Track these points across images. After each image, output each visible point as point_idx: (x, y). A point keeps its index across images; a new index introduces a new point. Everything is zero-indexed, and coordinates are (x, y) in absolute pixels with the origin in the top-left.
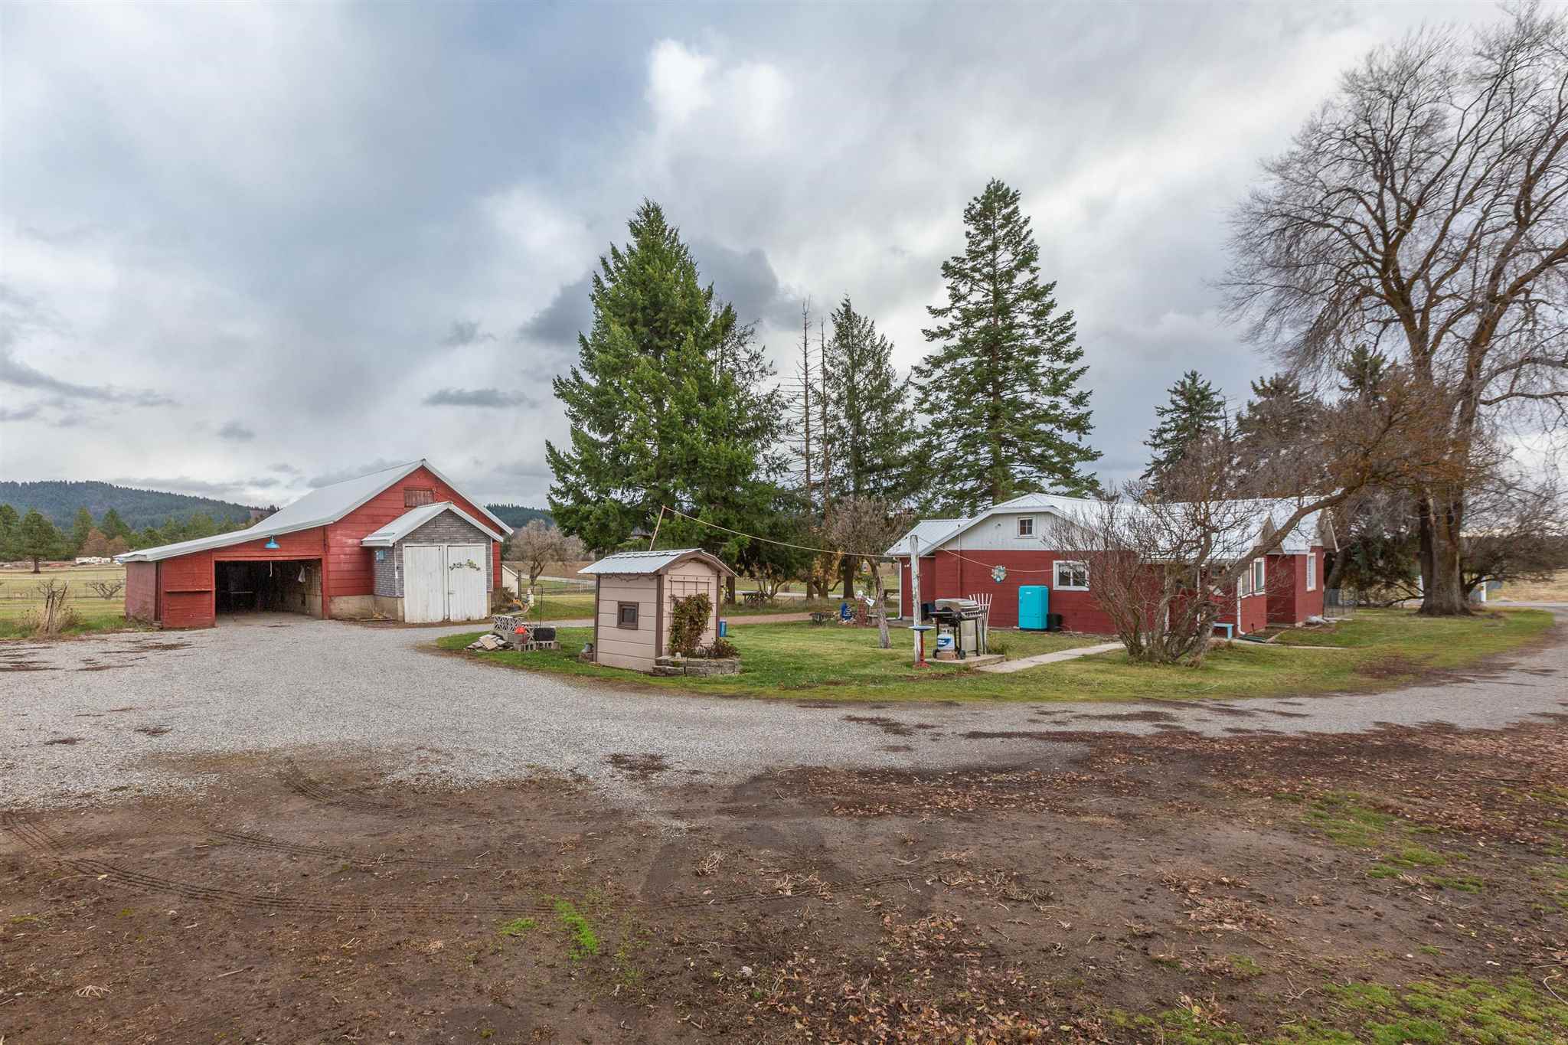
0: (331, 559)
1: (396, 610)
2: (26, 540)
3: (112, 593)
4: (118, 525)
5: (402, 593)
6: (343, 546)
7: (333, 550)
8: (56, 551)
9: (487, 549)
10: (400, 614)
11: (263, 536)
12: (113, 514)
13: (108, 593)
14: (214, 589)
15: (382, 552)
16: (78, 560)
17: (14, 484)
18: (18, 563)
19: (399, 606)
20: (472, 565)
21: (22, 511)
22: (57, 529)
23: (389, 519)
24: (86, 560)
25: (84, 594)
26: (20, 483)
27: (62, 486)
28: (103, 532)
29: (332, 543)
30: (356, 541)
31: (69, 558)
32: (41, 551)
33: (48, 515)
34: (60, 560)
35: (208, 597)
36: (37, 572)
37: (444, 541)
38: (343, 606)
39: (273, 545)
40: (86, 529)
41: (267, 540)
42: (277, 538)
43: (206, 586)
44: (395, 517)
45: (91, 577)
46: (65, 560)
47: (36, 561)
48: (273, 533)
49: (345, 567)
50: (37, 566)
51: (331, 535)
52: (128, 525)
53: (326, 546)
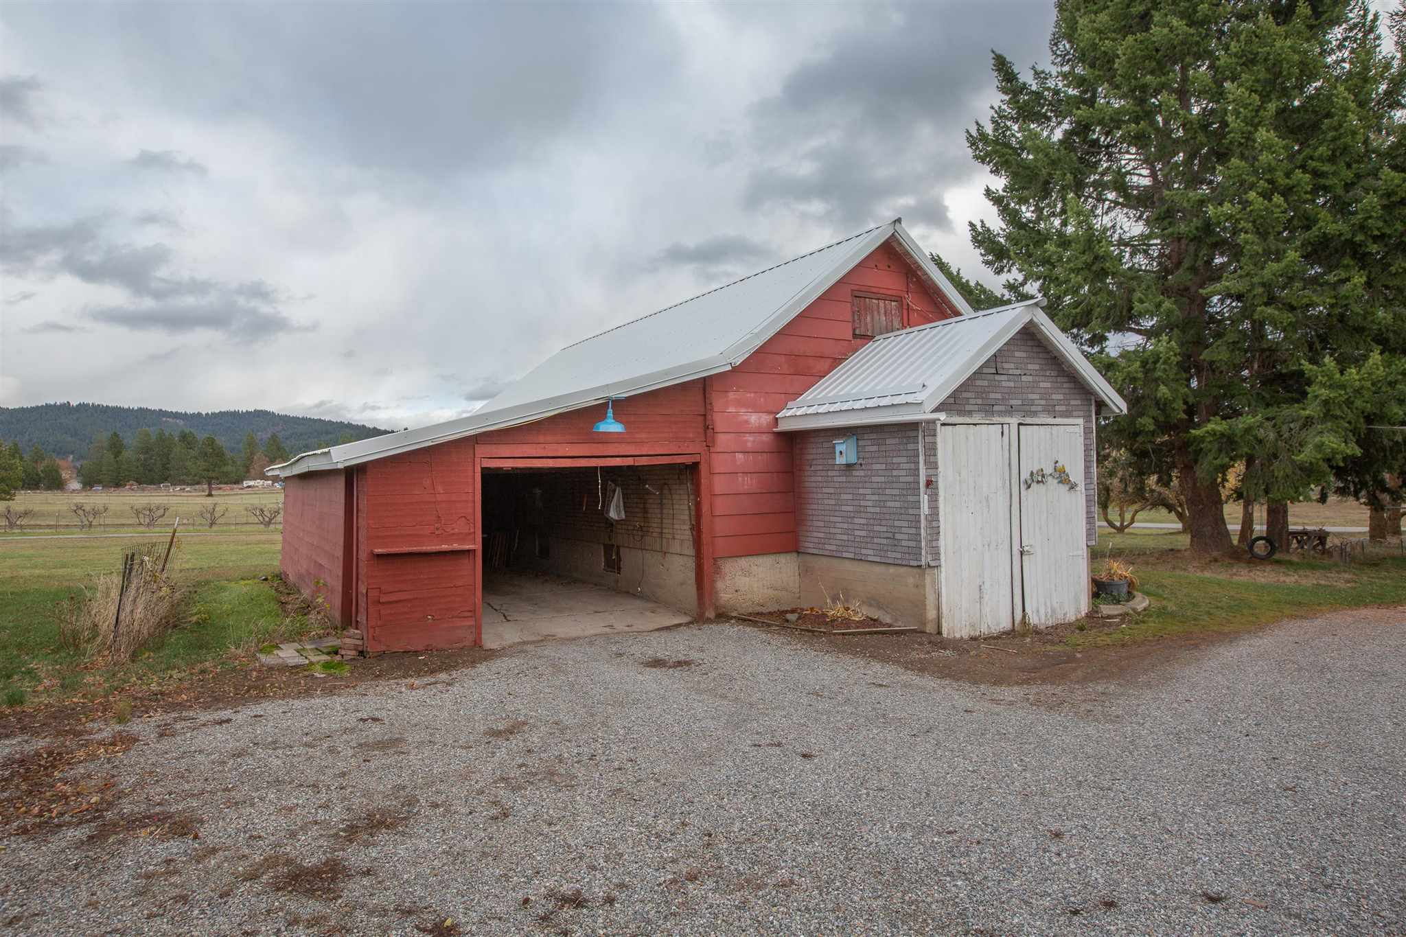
0: (720, 463)
1: (920, 605)
2: (202, 464)
3: (270, 520)
4: (279, 449)
5: (936, 555)
6: (741, 430)
7: (723, 441)
8: (226, 474)
9: (1087, 431)
10: (931, 614)
11: (589, 401)
12: (274, 437)
13: (267, 519)
14: (478, 546)
15: (852, 442)
16: (245, 484)
17: (199, 414)
18: (197, 487)
19: (929, 592)
20: (1062, 477)
21: (201, 436)
22: (228, 455)
23: (825, 364)
24: (251, 483)
25: (244, 520)
26: (204, 413)
27: (235, 415)
28: (266, 456)
29: (719, 422)
30: (765, 419)
31: (238, 481)
32: (214, 475)
33: (221, 441)
34: (231, 483)
35: (465, 563)
36: (210, 495)
37: (1010, 411)
38: (743, 582)
39: (611, 426)
40: (252, 453)
41: (596, 412)
42: (623, 406)
43: (462, 538)
44: (836, 361)
45: (254, 500)
46: (235, 483)
47: (210, 484)
48: (614, 394)
49: (747, 483)
50: (210, 489)
51: (718, 403)
52: (287, 449)
53: (708, 430)
